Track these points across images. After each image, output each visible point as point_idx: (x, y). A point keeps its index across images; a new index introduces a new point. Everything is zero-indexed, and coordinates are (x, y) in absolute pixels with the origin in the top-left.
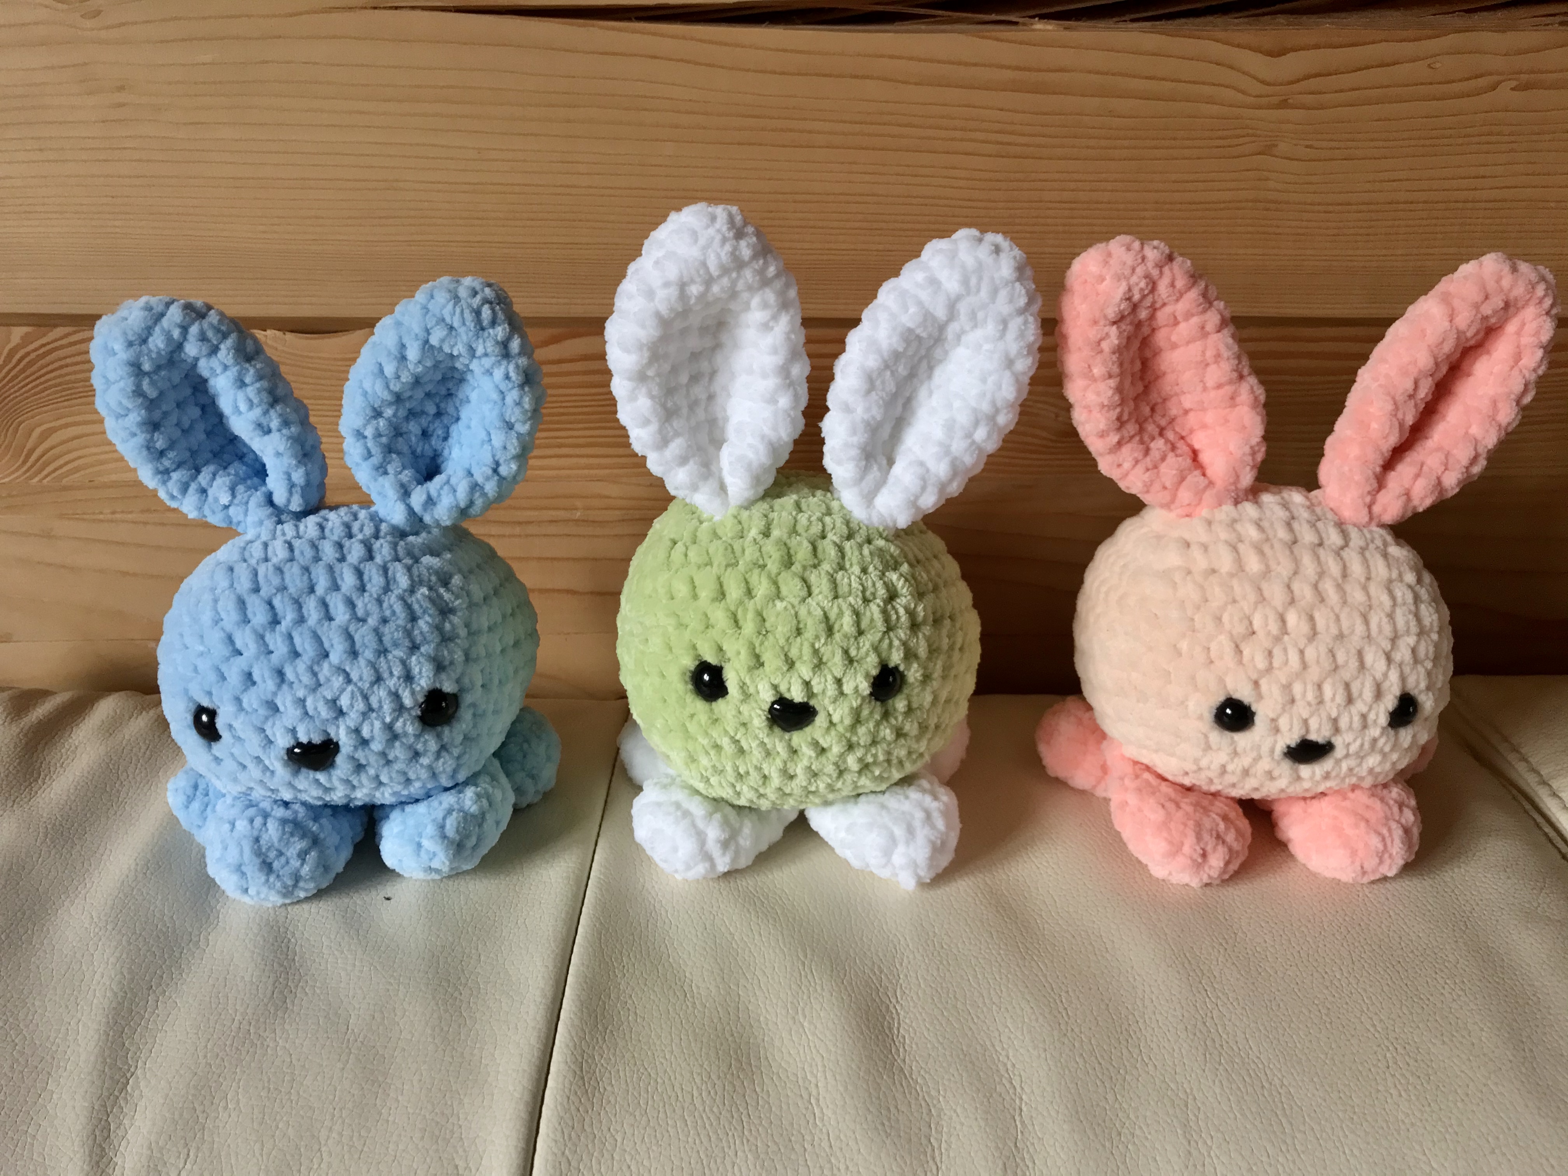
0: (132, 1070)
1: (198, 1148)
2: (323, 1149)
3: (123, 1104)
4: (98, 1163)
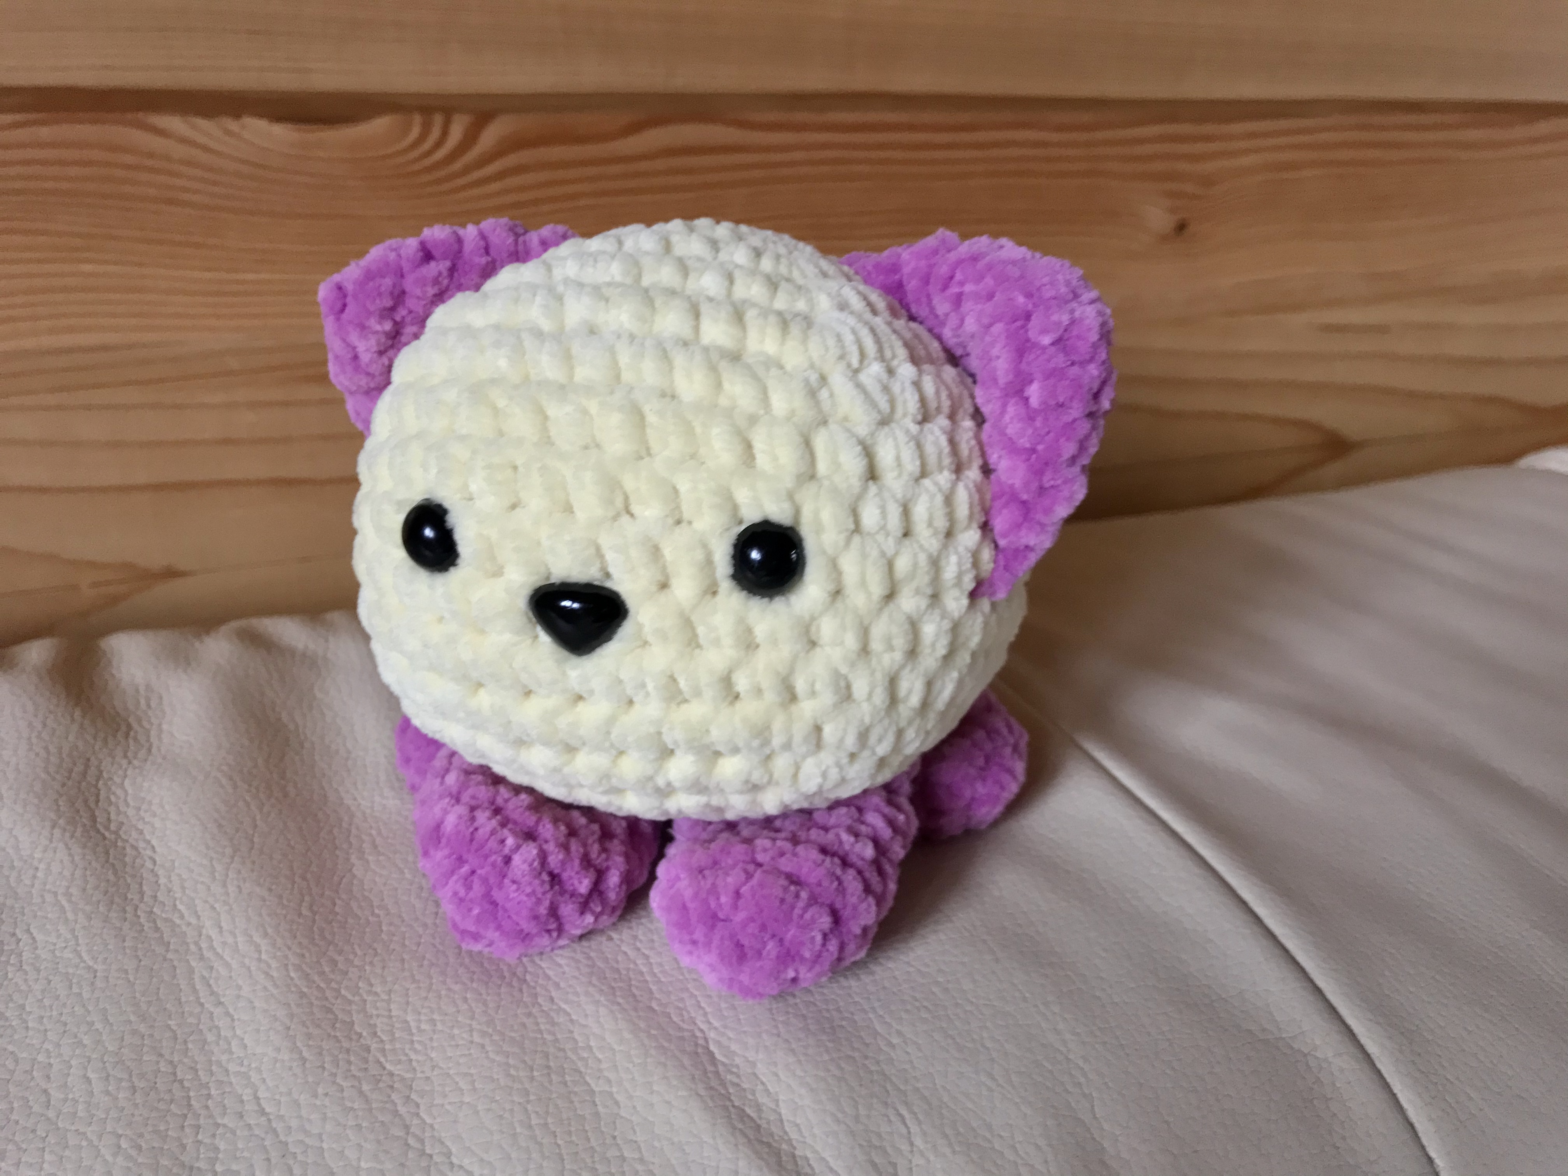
0: (699, 1034)
1: (906, 1103)
2: (1071, 1056)
3: (736, 1080)
4: (779, 1163)
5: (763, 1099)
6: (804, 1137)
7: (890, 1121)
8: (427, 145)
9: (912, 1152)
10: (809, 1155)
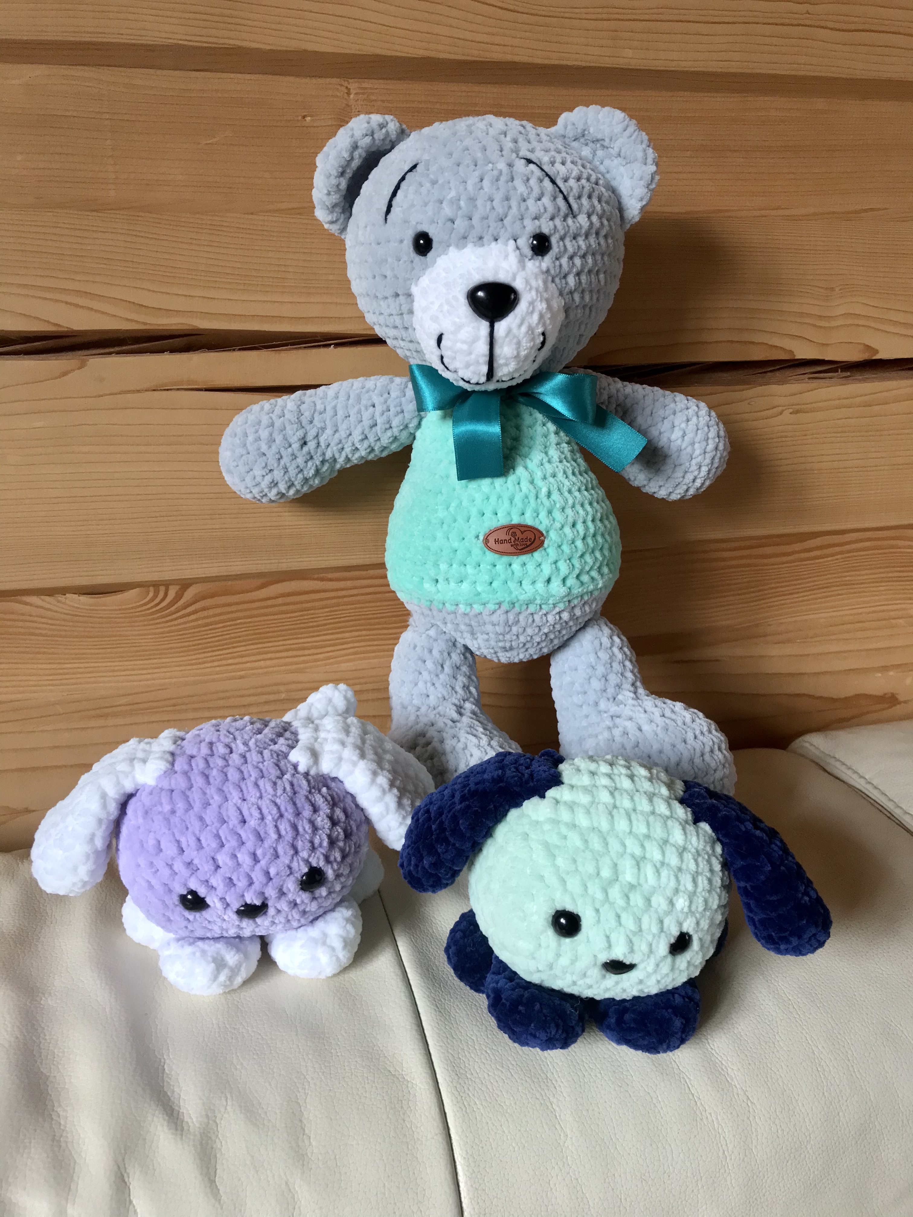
8: (157, 600)
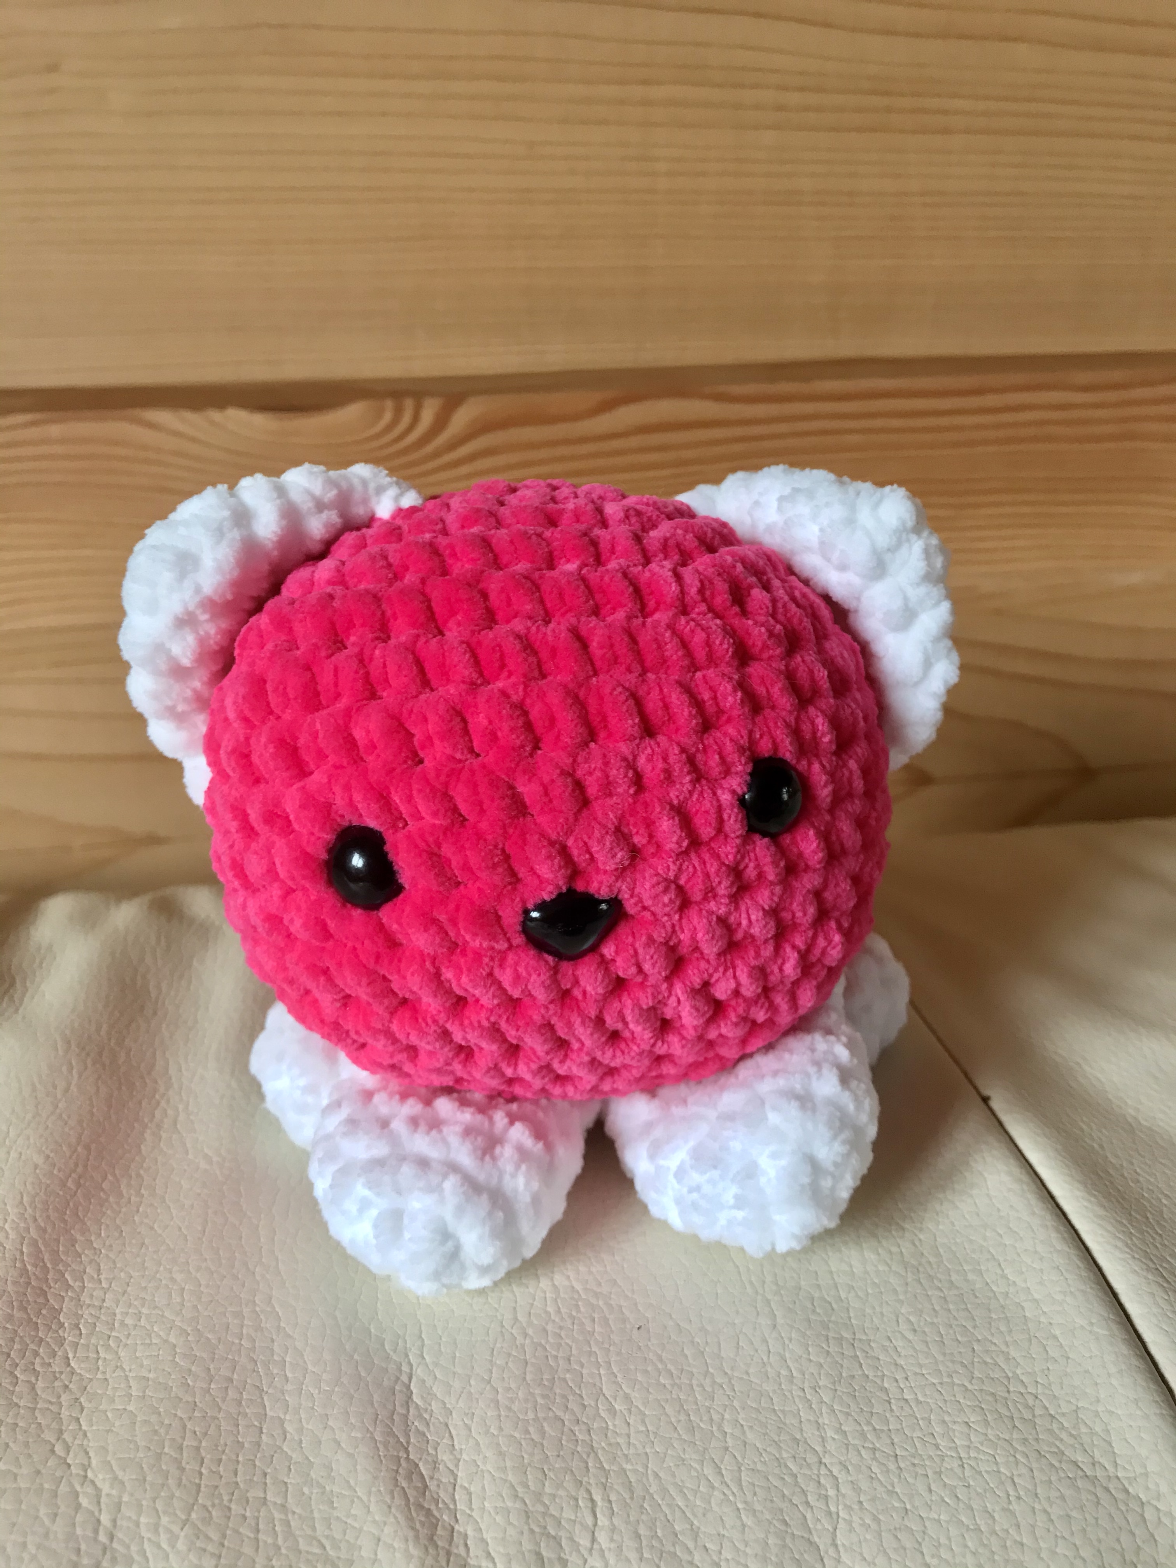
5: (444, 1456)
6: (471, 1509)
7: (577, 1506)
8: (399, 429)
9: (591, 1549)
10: (470, 1533)
